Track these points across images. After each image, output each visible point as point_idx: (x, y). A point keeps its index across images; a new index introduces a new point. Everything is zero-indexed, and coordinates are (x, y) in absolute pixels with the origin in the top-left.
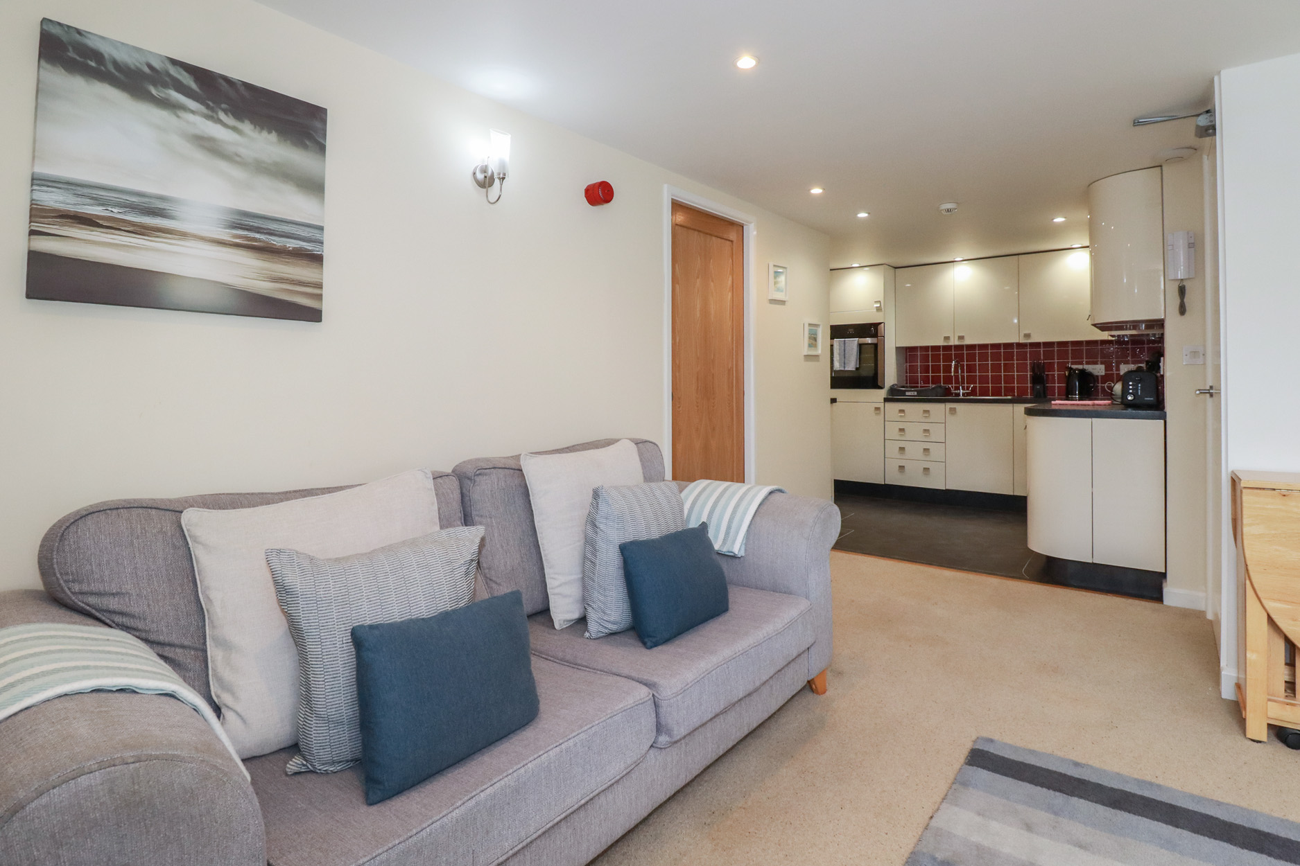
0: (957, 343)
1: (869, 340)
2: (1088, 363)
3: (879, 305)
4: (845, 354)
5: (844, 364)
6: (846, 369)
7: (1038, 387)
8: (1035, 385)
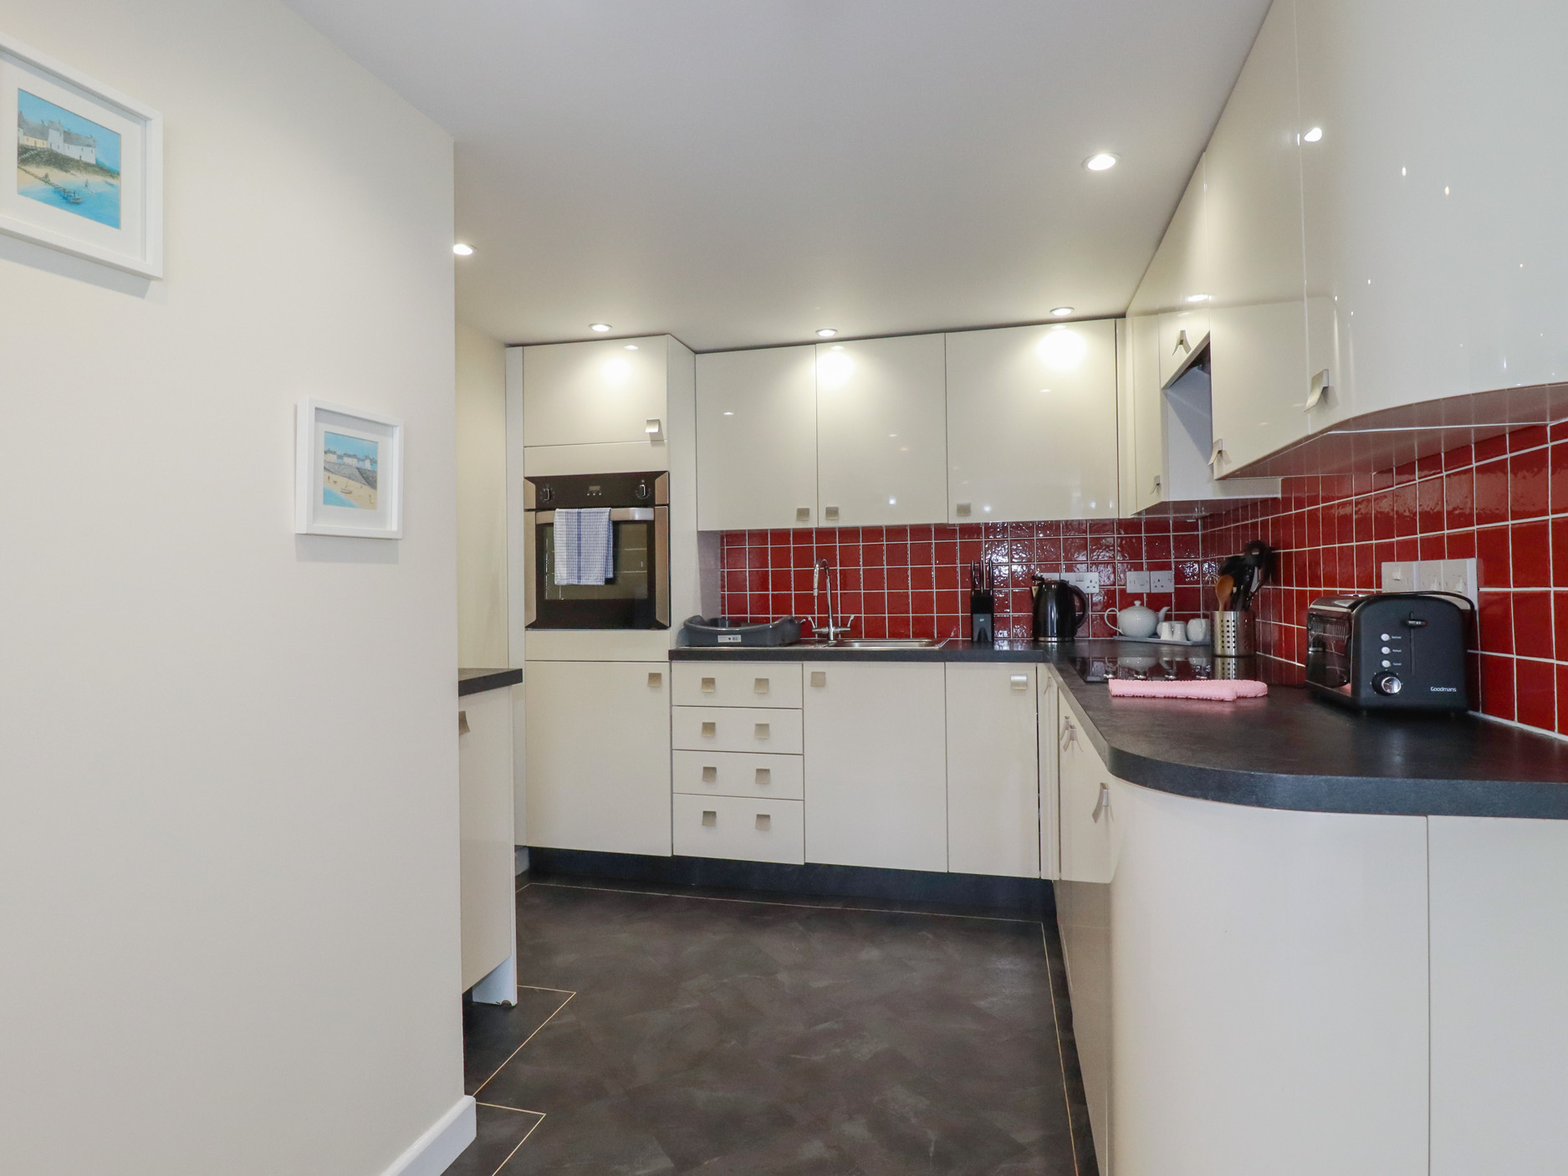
0: (825, 524)
1: (637, 514)
2: (1070, 567)
3: (655, 429)
4: (579, 546)
5: (579, 570)
6: (584, 582)
7: (982, 619)
8: (974, 615)
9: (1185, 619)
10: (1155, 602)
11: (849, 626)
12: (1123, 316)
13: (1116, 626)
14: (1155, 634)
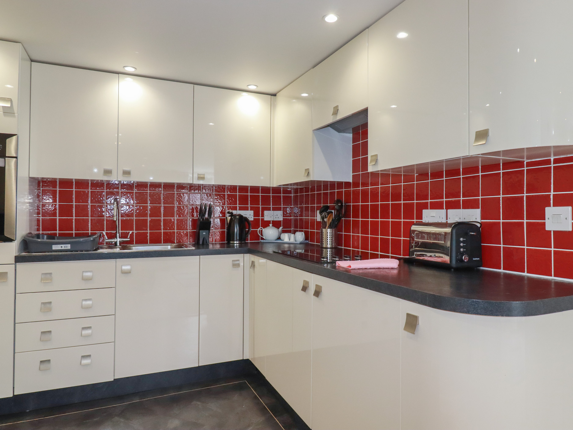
2: (241, 209)
3: (8, 105)
7: (204, 233)
8: (200, 231)
9: (294, 233)
10: (276, 224)
11: (129, 237)
12: (275, 95)
13: (263, 236)
14: (279, 238)
